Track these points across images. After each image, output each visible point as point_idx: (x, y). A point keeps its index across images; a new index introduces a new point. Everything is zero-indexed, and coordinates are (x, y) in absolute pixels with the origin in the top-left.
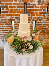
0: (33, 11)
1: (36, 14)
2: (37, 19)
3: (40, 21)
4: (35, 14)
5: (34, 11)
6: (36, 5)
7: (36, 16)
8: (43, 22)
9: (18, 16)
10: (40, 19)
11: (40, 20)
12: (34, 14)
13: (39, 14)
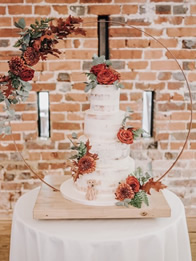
0: (137, 49)
1: (153, 60)
2: (157, 82)
3: (172, 93)
4: (149, 61)
5: (144, 50)
6: (148, 24)
7: (152, 69)
8: (186, 95)
9: (69, 72)
10: (172, 80)
11: (172, 86)
12: (142, 59)
13: (164, 58)
